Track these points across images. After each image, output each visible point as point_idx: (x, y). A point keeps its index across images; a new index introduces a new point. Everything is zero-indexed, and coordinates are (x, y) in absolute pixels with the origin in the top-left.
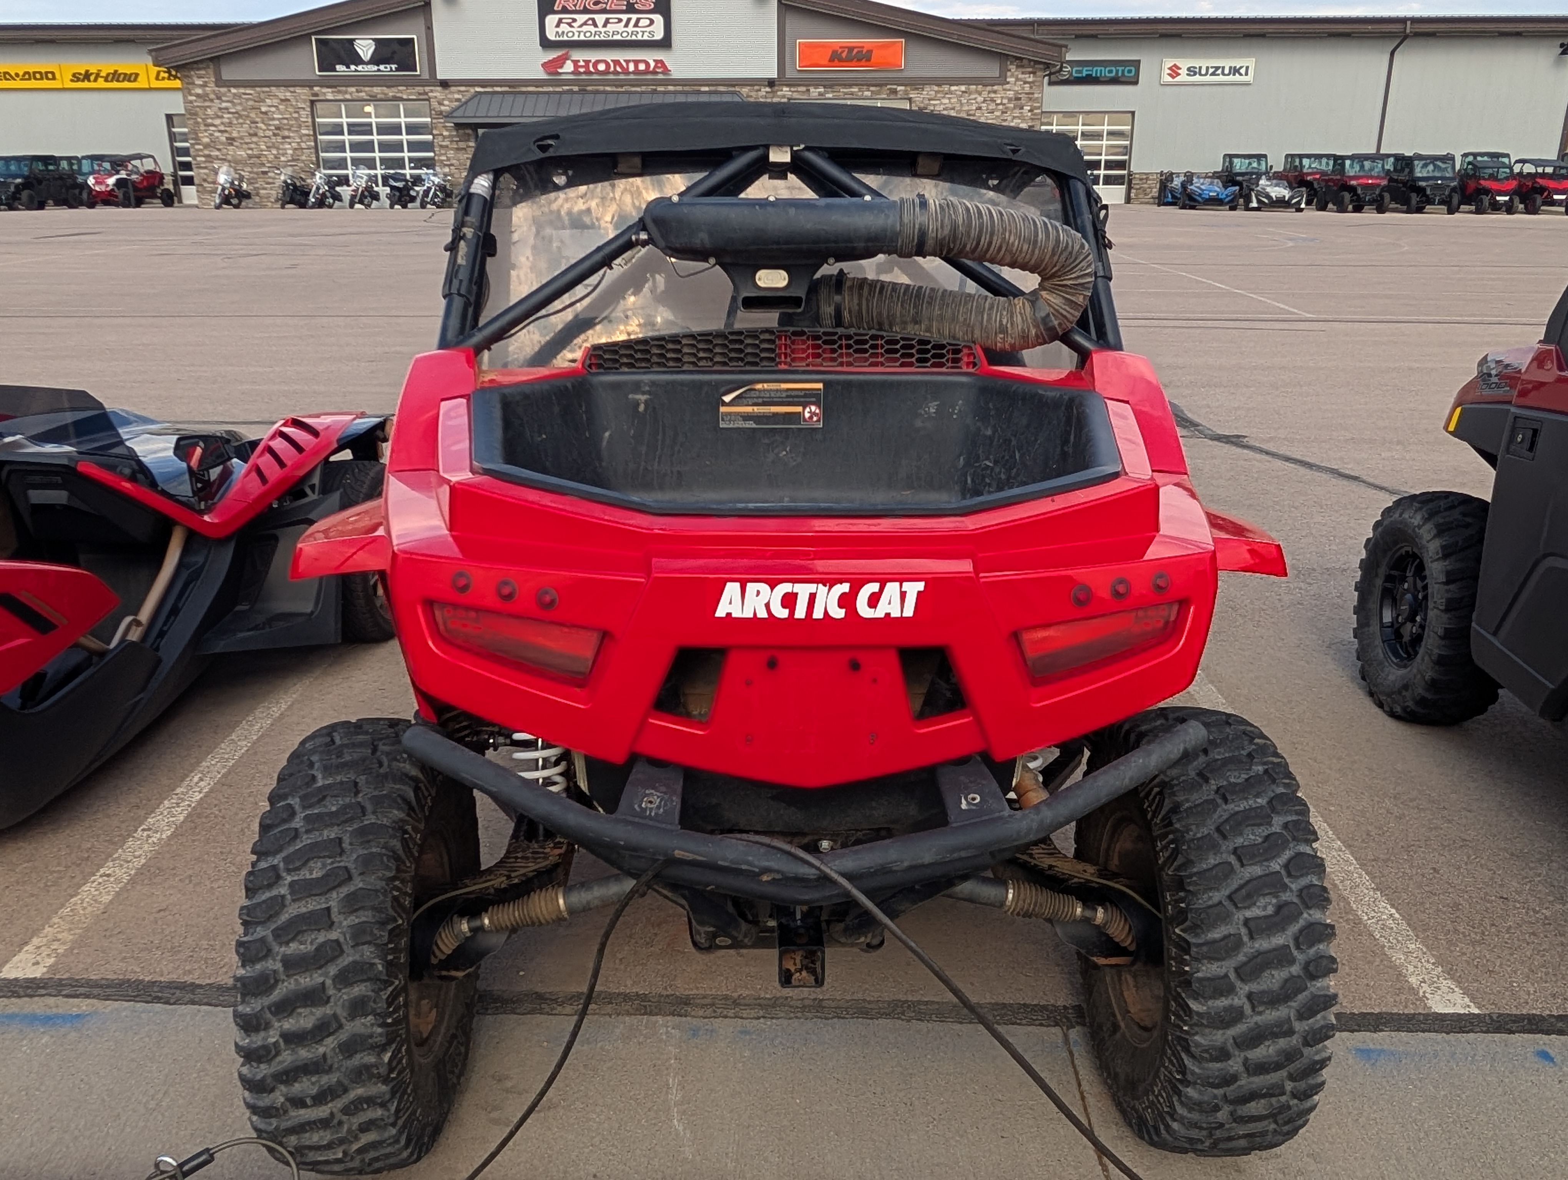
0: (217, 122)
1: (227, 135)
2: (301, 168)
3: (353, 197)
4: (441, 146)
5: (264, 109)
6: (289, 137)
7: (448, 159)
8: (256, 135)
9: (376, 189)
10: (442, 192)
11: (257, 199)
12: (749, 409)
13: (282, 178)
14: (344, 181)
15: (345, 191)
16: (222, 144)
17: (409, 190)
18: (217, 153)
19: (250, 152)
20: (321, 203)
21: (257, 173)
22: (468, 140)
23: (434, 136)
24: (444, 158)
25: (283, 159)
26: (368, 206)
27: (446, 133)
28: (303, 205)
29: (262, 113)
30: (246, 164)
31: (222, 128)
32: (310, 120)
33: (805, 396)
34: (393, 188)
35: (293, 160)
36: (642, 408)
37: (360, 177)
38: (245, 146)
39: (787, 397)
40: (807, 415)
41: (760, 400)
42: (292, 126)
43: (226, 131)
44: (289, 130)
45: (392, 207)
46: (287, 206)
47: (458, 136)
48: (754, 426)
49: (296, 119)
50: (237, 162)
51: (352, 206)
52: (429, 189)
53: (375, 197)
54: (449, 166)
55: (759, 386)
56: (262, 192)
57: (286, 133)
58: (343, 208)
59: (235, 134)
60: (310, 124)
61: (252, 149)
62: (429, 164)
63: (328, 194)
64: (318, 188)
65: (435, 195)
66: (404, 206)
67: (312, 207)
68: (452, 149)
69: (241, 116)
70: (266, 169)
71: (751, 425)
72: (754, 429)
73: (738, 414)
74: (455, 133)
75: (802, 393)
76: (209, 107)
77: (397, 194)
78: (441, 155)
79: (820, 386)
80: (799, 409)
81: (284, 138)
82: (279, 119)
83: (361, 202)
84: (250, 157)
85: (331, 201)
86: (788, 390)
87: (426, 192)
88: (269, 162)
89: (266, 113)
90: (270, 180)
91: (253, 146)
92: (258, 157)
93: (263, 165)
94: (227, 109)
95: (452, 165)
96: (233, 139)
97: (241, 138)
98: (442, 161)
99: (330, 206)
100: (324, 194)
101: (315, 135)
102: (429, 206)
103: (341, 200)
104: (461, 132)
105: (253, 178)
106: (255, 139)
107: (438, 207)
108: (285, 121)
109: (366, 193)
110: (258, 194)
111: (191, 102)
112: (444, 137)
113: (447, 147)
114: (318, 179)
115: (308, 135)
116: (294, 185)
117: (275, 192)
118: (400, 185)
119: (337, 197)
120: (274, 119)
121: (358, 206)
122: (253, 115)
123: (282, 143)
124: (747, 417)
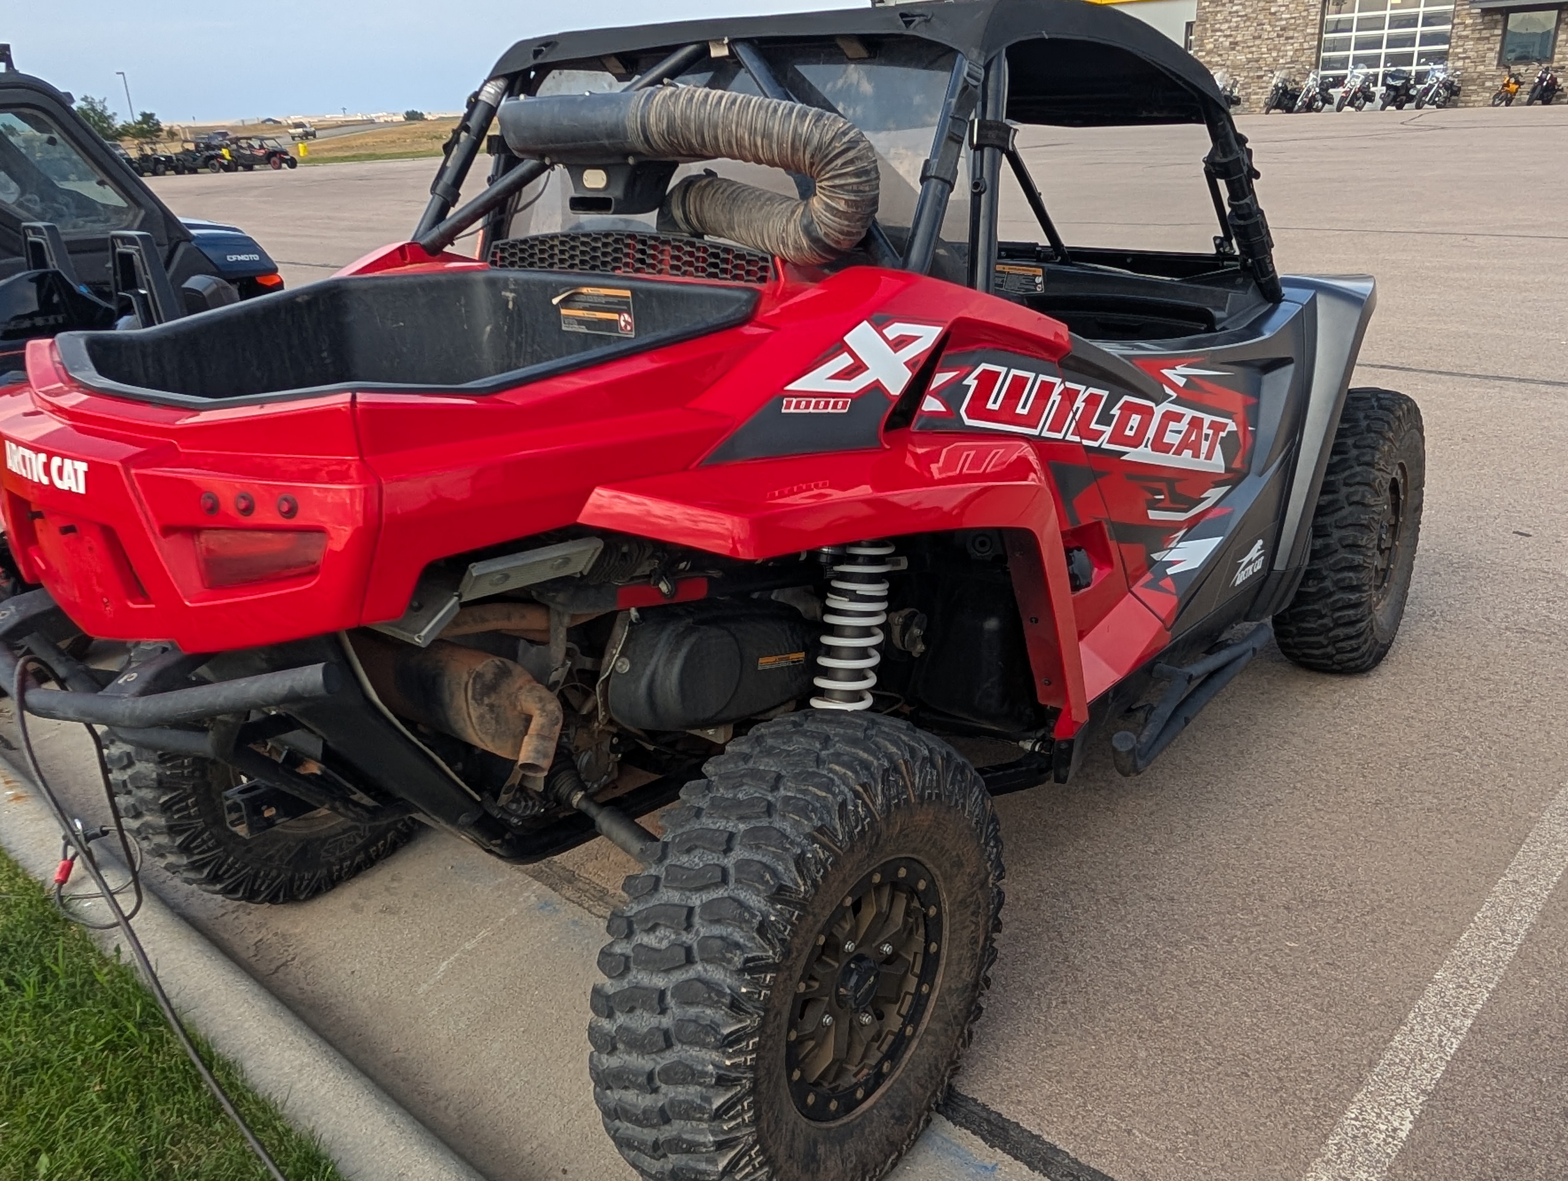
0: (1225, 26)
1: (1231, 40)
2: (1298, 70)
3: (1343, 99)
4: (1460, 37)
5: (1273, 10)
6: (1292, 38)
7: (1465, 51)
8: (1260, 37)
9: (1372, 89)
10: (1447, 89)
11: (1247, 105)
12: (580, 313)
13: (1274, 82)
14: (1339, 82)
15: (1337, 93)
16: (1224, 49)
17: (1408, 90)
18: (1217, 59)
19: (1250, 56)
20: (1309, 107)
21: (1252, 78)
22: (1495, 28)
23: (1454, 25)
24: (1460, 50)
25: (1281, 61)
26: (1359, 108)
27: (1469, 21)
28: (1289, 110)
29: (1271, 14)
30: (1243, 69)
31: (1228, 33)
32: (1318, 17)
33: (619, 303)
34: (1389, 87)
35: (1292, 62)
36: (511, 306)
37: (1355, 77)
38: (1247, 50)
39: (607, 303)
40: (623, 324)
41: (587, 305)
42: (1298, 25)
43: (1230, 36)
44: (1295, 29)
45: (1383, 108)
46: (1272, 111)
47: (1483, 23)
48: (586, 331)
49: (1304, 17)
50: (1235, 67)
51: (1339, 109)
52: (1431, 86)
53: (1369, 98)
54: (1464, 58)
55: (585, 290)
56: (1253, 97)
57: (1291, 33)
58: (1331, 111)
59: (1239, 39)
60: (1318, 21)
61: (1252, 53)
62: (1441, 57)
63: (1318, 97)
64: (1309, 91)
65: (1437, 94)
66: (1400, 107)
67: (1298, 112)
68: (1472, 39)
69: (1249, 19)
70: (1262, 73)
71: (583, 329)
72: (586, 334)
73: (574, 317)
74: (1479, 21)
75: (615, 300)
76: (1220, 12)
77: (1392, 93)
78: (1457, 47)
79: (628, 293)
80: (615, 316)
81: (1287, 38)
82: (1286, 19)
83: (1351, 104)
84: (1249, 61)
85: (1320, 104)
86: (606, 296)
87: (1426, 91)
88: (1267, 65)
89: (1274, 14)
90: (1264, 85)
91: (1254, 49)
92: (1257, 61)
93: (1260, 68)
94: (1237, 12)
95: (1469, 58)
96: (1236, 43)
97: (1245, 42)
98: (1457, 54)
99: (1318, 110)
100: (1313, 96)
101: (1321, 33)
102: (1426, 106)
103: (1331, 103)
104: (1487, 18)
105: (1247, 83)
106: (1258, 42)
107: (1439, 107)
108: (1293, 21)
109: (1360, 94)
110: (1248, 100)
111: (1204, 8)
112: (1466, 26)
113: (1467, 37)
114: (1310, 83)
115: (1313, 34)
116: (1285, 89)
117: (1263, 96)
118: (1398, 83)
119: (1327, 100)
120: (1281, 19)
121: (1348, 109)
122: (1261, 17)
123: (1285, 45)
124: (581, 322)
